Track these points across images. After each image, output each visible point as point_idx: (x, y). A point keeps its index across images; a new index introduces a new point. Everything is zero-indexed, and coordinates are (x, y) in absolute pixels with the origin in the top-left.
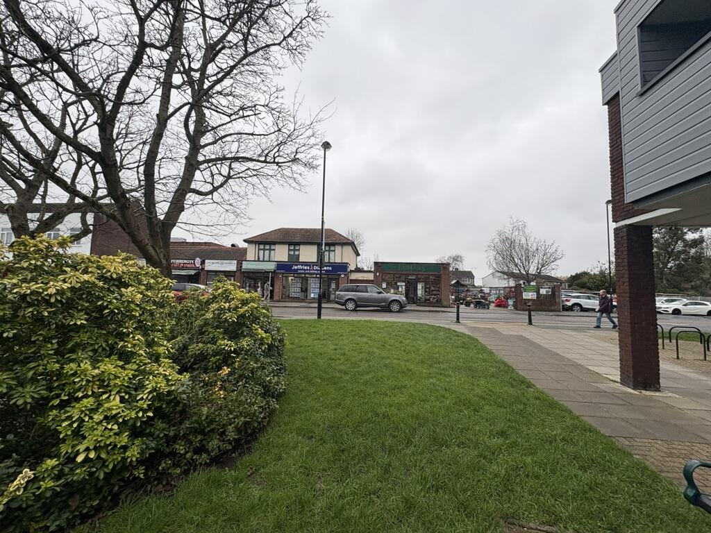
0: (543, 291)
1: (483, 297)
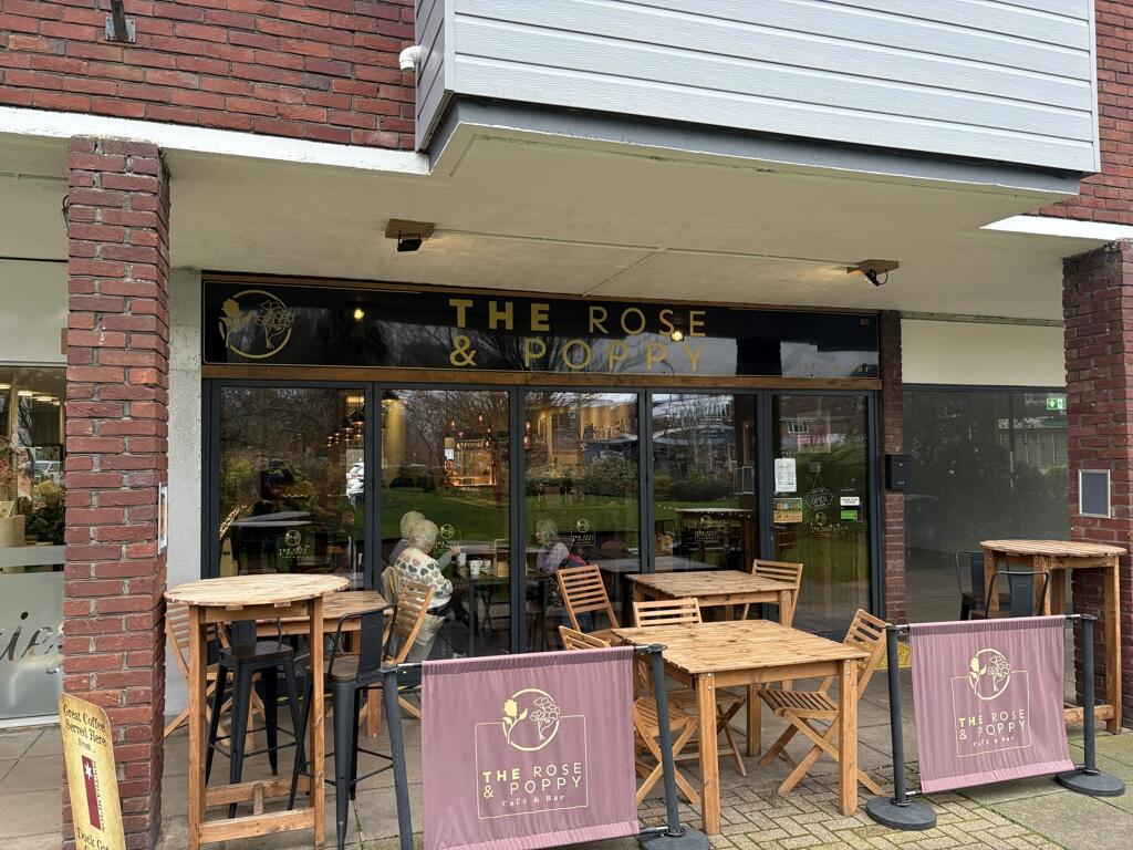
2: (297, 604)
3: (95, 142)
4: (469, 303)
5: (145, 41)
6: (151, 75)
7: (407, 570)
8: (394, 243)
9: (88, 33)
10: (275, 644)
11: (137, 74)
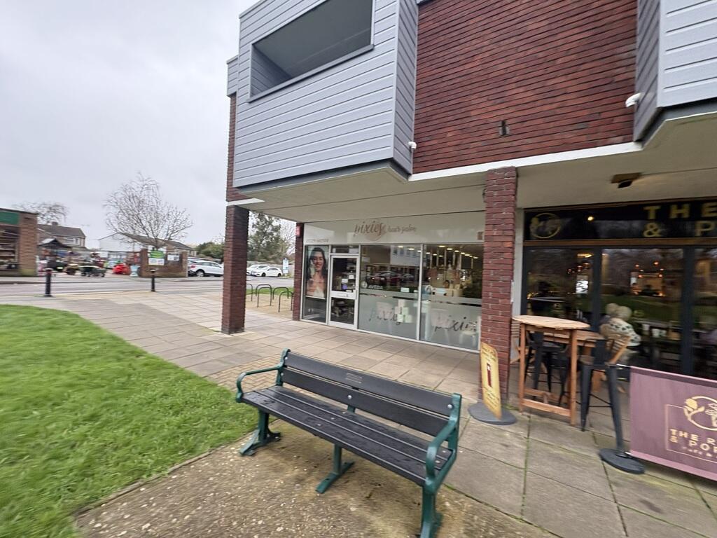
0: (171, 258)
1: (96, 263)
2: (565, 330)
3: (495, 170)
4: (658, 207)
5: (513, 132)
6: (515, 143)
7: (614, 327)
8: (617, 185)
9: (493, 136)
10: (552, 344)
11: (509, 144)
